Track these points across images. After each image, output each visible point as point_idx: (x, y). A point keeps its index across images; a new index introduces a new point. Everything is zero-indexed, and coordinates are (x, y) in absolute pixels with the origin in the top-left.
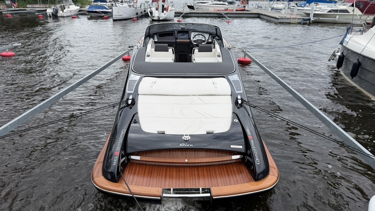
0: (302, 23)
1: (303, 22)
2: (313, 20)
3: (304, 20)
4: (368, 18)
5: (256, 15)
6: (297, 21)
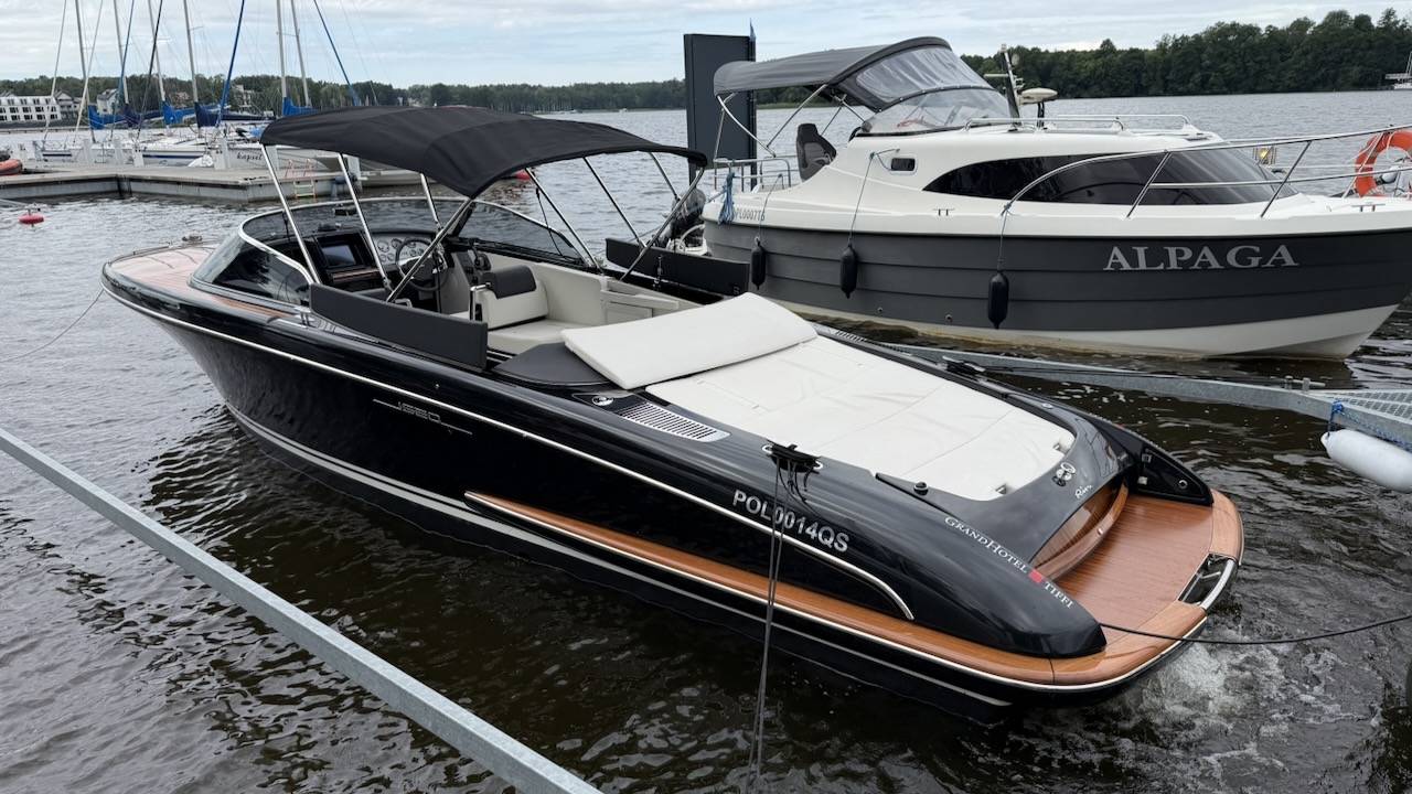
2: (363, 181)
3: (336, 182)
5: (107, 183)
6: (314, 189)
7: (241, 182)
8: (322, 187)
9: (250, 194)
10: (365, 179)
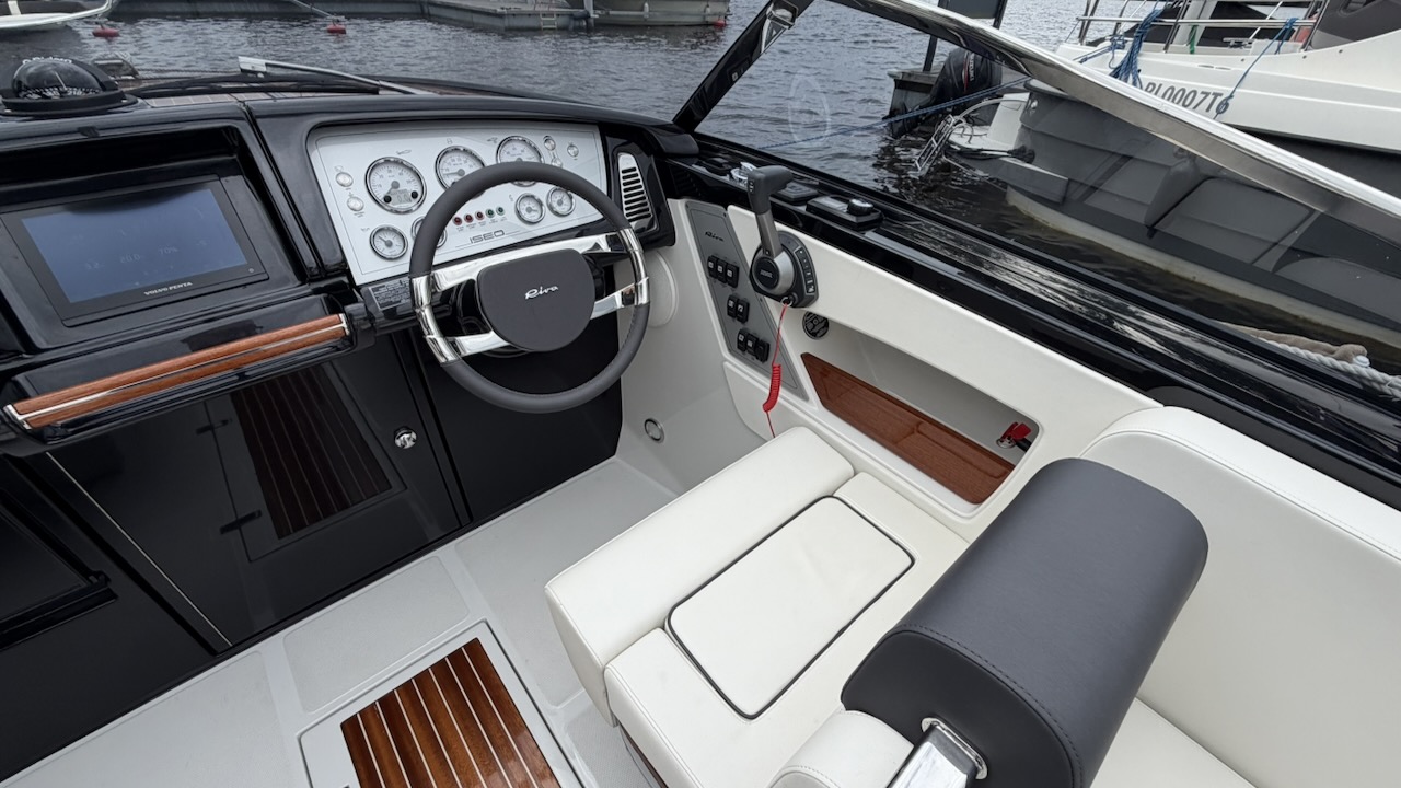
0: (571, 27)
1: (573, 24)
2: (595, 19)
3: (571, 16)
4: (709, 10)
6: (557, 22)
7: (499, 10)
8: (562, 21)
9: (507, 22)
10: (597, 16)
